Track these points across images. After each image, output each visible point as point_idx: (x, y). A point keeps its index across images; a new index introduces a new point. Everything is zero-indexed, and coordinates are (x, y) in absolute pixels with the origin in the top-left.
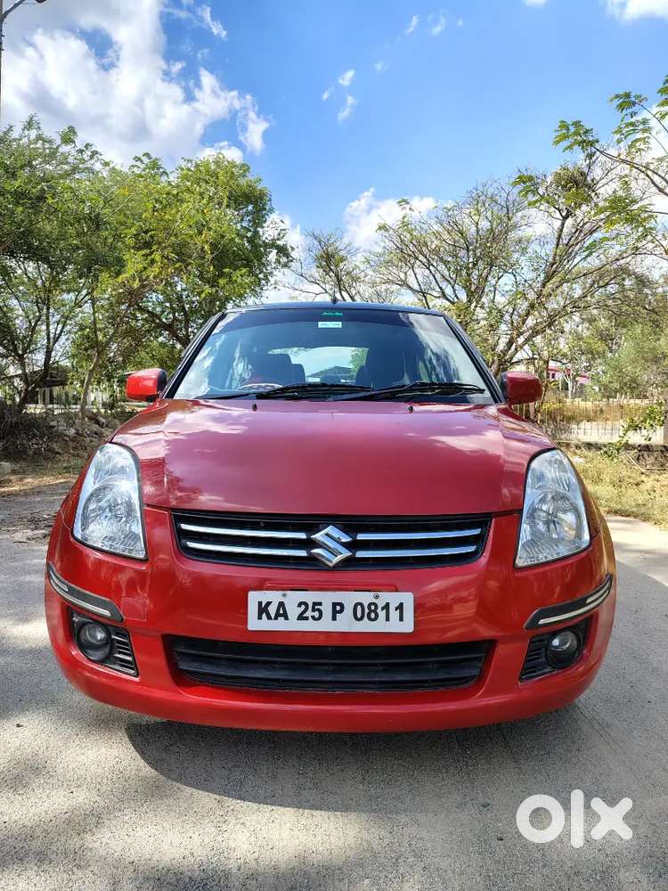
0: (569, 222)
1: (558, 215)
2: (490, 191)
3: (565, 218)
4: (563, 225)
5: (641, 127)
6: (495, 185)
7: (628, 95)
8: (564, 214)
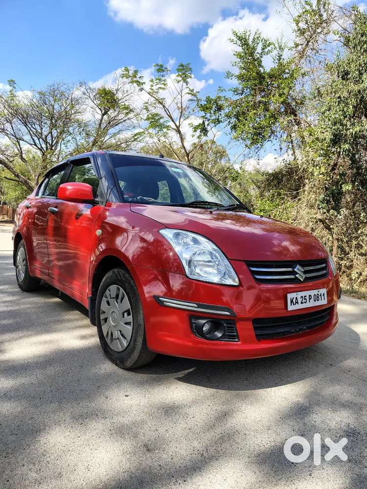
0: (105, 117)
1: (99, 112)
2: (62, 89)
3: (103, 115)
4: (102, 118)
5: (163, 82)
6: (65, 86)
7: (162, 66)
8: (103, 112)
